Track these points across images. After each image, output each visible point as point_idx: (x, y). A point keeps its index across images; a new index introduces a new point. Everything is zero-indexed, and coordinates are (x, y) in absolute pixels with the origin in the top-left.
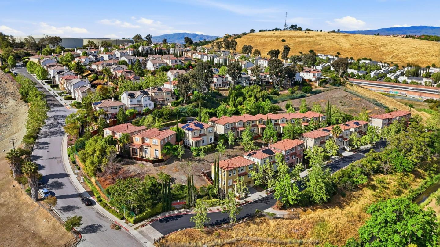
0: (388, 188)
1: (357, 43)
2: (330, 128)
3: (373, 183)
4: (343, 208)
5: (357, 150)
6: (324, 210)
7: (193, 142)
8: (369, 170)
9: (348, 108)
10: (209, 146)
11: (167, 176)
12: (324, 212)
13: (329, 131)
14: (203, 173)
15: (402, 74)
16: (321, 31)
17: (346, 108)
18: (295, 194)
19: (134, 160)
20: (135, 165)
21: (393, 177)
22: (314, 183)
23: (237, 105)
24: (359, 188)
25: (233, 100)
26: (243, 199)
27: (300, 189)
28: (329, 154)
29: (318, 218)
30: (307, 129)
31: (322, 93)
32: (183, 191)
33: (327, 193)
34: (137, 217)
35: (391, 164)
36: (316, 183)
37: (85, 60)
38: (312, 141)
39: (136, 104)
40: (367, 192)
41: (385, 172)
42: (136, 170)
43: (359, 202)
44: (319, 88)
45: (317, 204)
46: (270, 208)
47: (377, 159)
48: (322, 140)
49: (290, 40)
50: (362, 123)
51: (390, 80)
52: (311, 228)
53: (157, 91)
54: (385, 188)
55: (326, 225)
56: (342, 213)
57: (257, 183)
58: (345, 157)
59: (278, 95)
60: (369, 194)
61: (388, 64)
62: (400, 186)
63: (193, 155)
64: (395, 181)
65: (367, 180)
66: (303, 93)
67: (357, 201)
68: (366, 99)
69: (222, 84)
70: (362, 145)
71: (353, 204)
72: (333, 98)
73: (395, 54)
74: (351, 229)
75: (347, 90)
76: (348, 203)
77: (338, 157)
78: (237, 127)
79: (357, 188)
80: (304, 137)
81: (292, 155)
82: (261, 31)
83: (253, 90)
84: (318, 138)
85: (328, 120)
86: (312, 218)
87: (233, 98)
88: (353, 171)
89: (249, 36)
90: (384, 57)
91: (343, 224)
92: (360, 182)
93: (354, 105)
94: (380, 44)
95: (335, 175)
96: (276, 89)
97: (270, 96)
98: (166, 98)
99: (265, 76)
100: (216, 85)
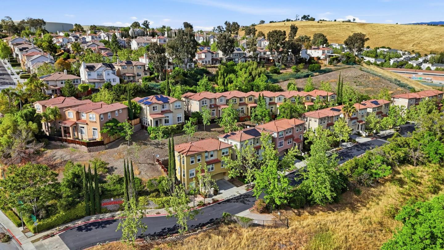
0: (420, 183)
1: (374, 32)
2: (340, 107)
3: (398, 176)
4: (357, 211)
5: (376, 136)
6: (329, 213)
7: (151, 120)
8: (393, 159)
9: (364, 88)
10: (174, 126)
11: (103, 163)
12: (327, 216)
13: (339, 110)
14: (158, 161)
15: (425, 61)
16: (335, 21)
17: (362, 88)
18: (284, 190)
19: (65, 143)
20: (64, 149)
21: (426, 169)
22: (314, 174)
23: (227, 83)
24: (379, 182)
25: (222, 77)
26: (210, 196)
27: (293, 183)
28: (338, 139)
29: (318, 227)
30: (311, 108)
31: (333, 72)
32: (121, 184)
33: (333, 189)
34: (41, 223)
35: (422, 152)
36: (316, 174)
37: (63, 41)
38: (315, 121)
39: (96, 78)
40: (391, 189)
41: (415, 163)
42: (64, 156)
43: (380, 203)
44: (329, 67)
45: (318, 205)
46: (248, 210)
47: (404, 145)
48: (330, 122)
49: (301, 30)
50: (381, 102)
51: (412, 67)
52: (306, 241)
53: (125, 65)
54: (417, 183)
55: (330, 237)
56: (355, 218)
57: (231, 174)
58: (360, 144)
59: (279, 73)
60: (394, 191)
61: (409, 52)
62: (437, 181)
63: (150, 138)
64: (429, 174)
65: (391, 172)
66: (310, 71)
67: (377, 201)
68: (387, 78)
69: (212, 61)
70: (382, 130)
71: (371, 205)
72: (346, 77)
73: (416, 42)
74: (368, 242)
75: (363, 70)
76: (365, 204)
77: (350, 144)
78: (218, 104)
79: (377, 183)
80: (306, 117)
81: (287, 138)
82: (271, 22)
83: (248, 67)
84: (325, 118)
85: (338, 100)
86: (309, 225)
87: (221, 75)
88: (370, 160)
89: (258, 27)
90: (404, 45)
91: (357, 235)
92: (382, 175)
93: (371, 85)
94: (400, 32)
95: (346, 165)
96: (277, 67)
97: (269, 74)
98: (137, 73)
99: (264, 53)
100: (204, 61)
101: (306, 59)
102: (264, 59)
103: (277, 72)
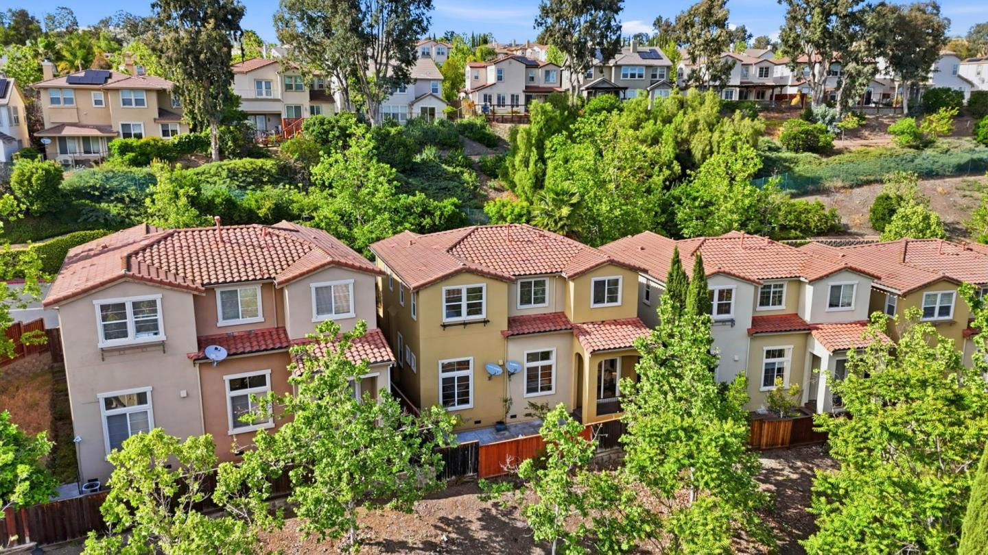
53: (67, 84)
83: (675, 114)
96: (820, 124)
97: (780, 154)
98: (123, 125)
99: (761, 69)
100: (490, 96)
101: (960, 95)
102: (761, 95)
103: (821, 144)
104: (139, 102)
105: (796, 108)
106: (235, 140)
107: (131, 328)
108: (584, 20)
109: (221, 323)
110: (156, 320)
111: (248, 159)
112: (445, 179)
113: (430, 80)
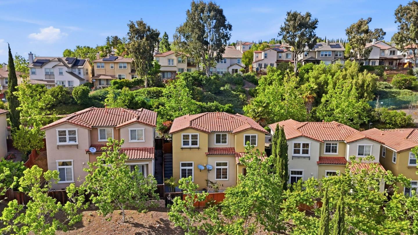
39: (44, 79)
53: (102, 61)
96: (415, 77)
97: (391, 90)
98: (119, 75)
99: (391, 52)
100: (261, 64)
102: (391, 63)
103: (413, 85)
104: (125, 67)
105: (406, 69)
106: (153, 81)
107: (67, 139)
108: (299, 33)
109: (99, 140)
110: (76, 137)
111: (155, 88)
112: (232, 97)
113: (237, 58)
